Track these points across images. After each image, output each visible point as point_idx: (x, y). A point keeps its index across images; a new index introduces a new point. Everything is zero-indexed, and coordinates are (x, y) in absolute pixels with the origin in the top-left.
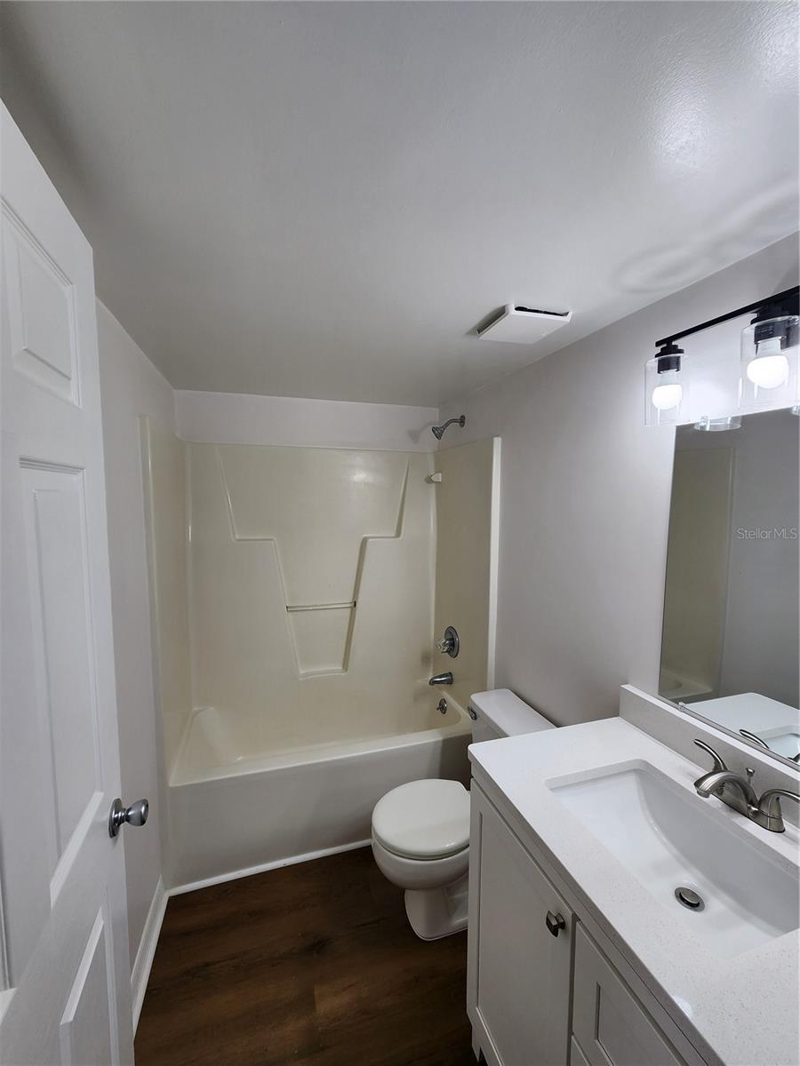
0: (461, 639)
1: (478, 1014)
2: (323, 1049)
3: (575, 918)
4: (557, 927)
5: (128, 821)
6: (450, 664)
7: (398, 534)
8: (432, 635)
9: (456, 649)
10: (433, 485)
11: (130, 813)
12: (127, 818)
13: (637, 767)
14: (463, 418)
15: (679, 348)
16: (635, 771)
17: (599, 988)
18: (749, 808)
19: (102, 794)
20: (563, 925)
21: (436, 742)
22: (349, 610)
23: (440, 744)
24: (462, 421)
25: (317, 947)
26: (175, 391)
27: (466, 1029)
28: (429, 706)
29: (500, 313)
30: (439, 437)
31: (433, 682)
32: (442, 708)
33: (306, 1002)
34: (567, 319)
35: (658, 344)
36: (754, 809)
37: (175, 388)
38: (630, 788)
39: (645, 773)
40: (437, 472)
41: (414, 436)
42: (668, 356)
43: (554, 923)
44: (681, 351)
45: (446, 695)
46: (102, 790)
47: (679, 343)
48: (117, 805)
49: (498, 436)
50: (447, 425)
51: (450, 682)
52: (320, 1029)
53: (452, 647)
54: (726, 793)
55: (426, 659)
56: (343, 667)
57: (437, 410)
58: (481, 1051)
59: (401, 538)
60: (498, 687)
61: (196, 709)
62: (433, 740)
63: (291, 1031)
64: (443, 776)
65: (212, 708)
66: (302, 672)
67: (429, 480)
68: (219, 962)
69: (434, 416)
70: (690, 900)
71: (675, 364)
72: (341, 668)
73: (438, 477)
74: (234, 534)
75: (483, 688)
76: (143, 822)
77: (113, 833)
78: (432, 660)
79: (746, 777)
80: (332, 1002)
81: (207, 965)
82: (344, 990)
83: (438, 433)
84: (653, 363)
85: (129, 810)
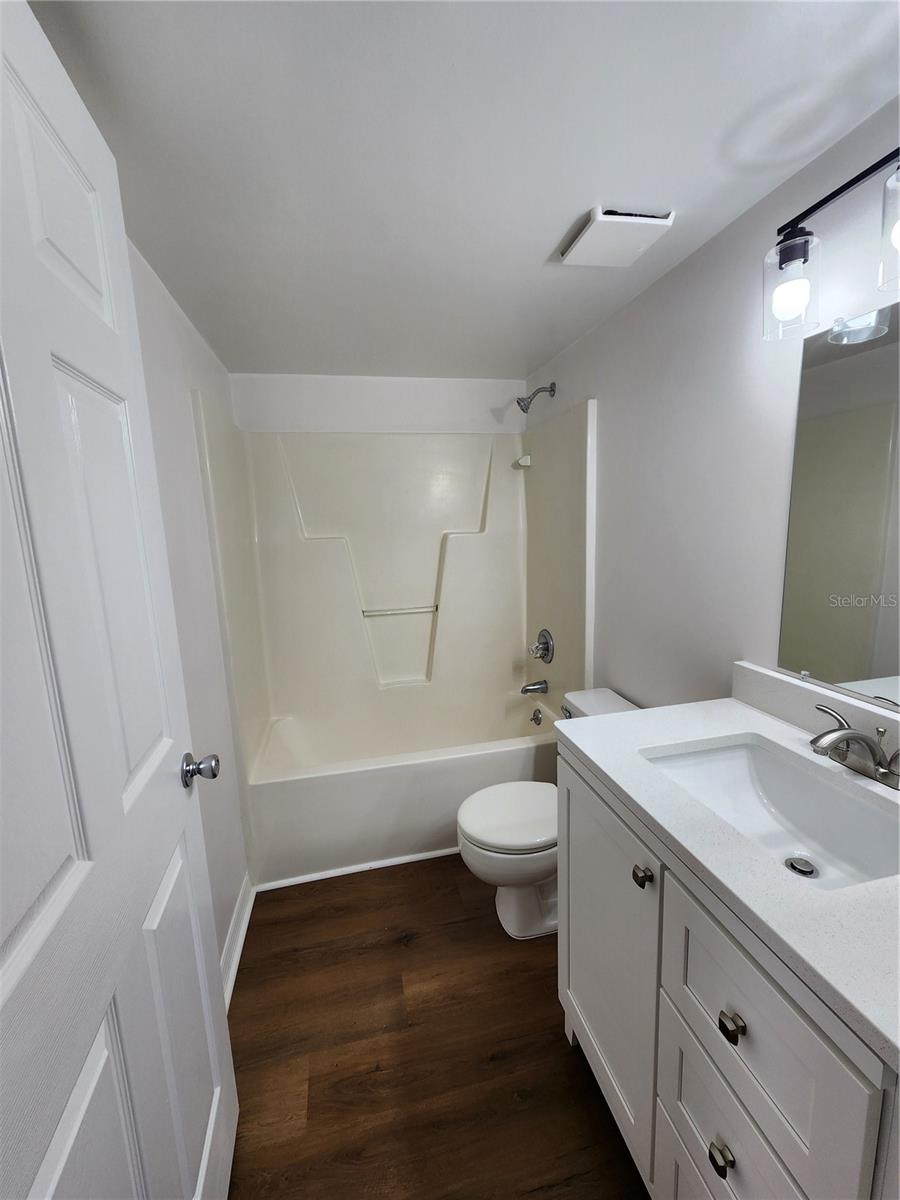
0: (556, 643)
1: (570, 996)
2: (410, 1025)
3: (664, 867)
4: (644, 879)
5: (200, 773)
6: (544, 671)
7: (482, 529)
8: (524, 640)
9: (550, 654)
10: (522, 472)
11: (201, 766)
12: (199, 772)
13: (749, 742)
14: (553, 385)
15: (807, 230)
16: (745, 746)
17: (687, 931)
18: (877, 770)
19: (171, 741)
20: (651, 878)
21: (529, 748)
22: (430, 616)
23: (533, 752)
24: (552, 389)
25: (404, 941)
26: (230, 375)
27: (559, 1015)
28: (523, 717)
29: (586, 221)
30: (525, 410)
31: (525, 691)
32: (536, 719)
33: (395, 985)
34: (669, 222)
35: (780, 231)
36: (882, 770)
37: (232, 372)
38: (738, 765)
39: (757, 748)
40: (524, 455)
41: (498, 414)
42: (793, 241)
43: (641, 875)
44: (810, 234)
45: (541, 705)
46: (171, 737)
47: (806, 225)
48: (188, 759)
49: (593, 398)
50: (535, 394)
51: (545, 691)
52: (408, 1009)
53: (546, 651)
54: (852, 758)
55: (518, 668)
56: (427, 676)
57: (524, 382)
58: (574, 1033)
59: (486, 532)
60: (596, 686)
61: (274, 718)
62: (524, 746)
63: (381, 1009)
64: (536, 779)
65: (290, 718)
66: (382, 682)
67: (517, 466)
68: (305, 949)
69: (521, 389)
70: (802, 868)
71: (802, 253)
72: (424, 678)
73: (526, 461)
74: (303, 535)
75: (580, 686)
76: (215, 776)
77: (187, 784)
78: (525, 669)
79: (876, 738)
80: (420, 987)
81: (296, 950)
82: (433, 977)
83: (524, 405)
84: (773, 256)
85: (200, 764)
